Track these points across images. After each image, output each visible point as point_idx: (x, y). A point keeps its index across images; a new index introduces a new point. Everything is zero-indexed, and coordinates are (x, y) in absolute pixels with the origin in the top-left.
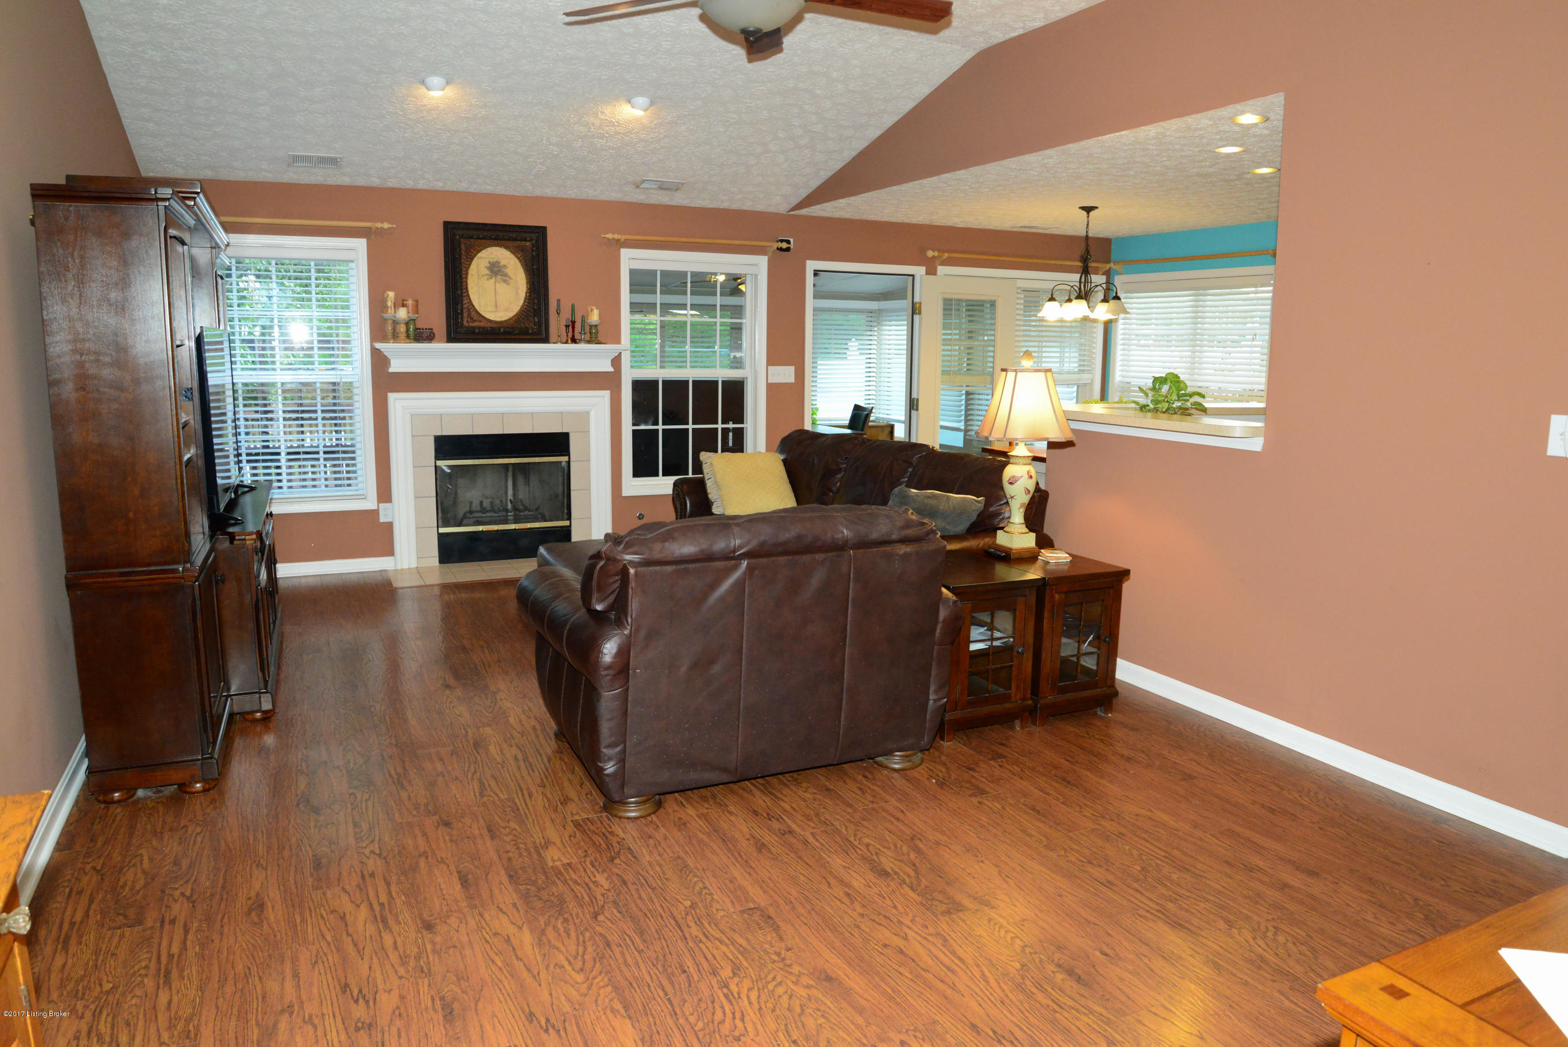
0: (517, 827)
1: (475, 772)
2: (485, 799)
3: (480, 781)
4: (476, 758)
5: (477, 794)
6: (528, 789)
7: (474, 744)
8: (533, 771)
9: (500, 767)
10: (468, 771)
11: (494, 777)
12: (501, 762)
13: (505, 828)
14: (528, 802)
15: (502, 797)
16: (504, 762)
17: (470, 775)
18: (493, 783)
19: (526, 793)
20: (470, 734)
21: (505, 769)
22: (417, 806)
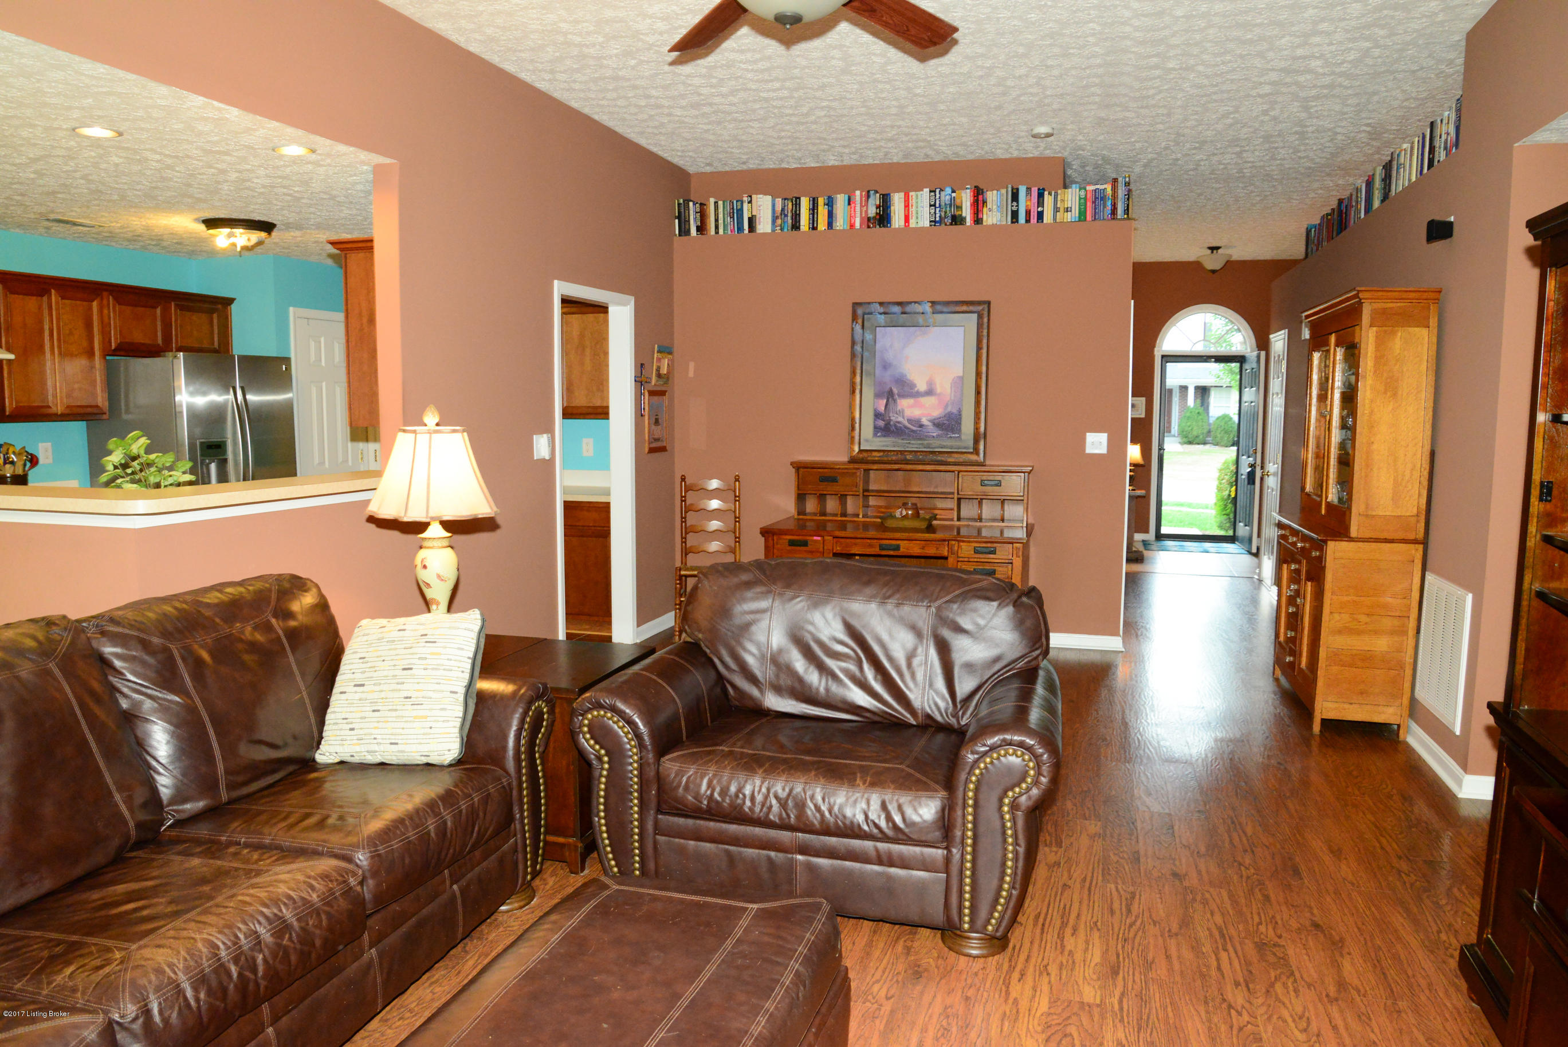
0: (1112, 856)
1: (1131, 926)
2: (1131, 889)
3: (1129, 911)
4: (1123, 947)
5: (1137, 897)
6: (1082, 887)
7: (1117, 973)
8: (1065, 908)
9: (1099, 924)
10: (1138, 930)
11: (1112, 912)
12: (1095, 929)
13: (1123, 858)
14: (1090, 875)
15: (1113, 886)
16: (1091, 929)
17: (1138, 923)
18: (1116, 905)
19: (1087, 884)
20: (1117, 993)
21: (1095, 919)
22: (1205, 902)
